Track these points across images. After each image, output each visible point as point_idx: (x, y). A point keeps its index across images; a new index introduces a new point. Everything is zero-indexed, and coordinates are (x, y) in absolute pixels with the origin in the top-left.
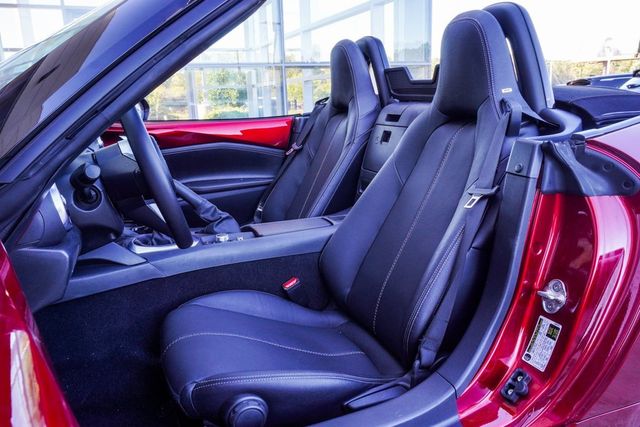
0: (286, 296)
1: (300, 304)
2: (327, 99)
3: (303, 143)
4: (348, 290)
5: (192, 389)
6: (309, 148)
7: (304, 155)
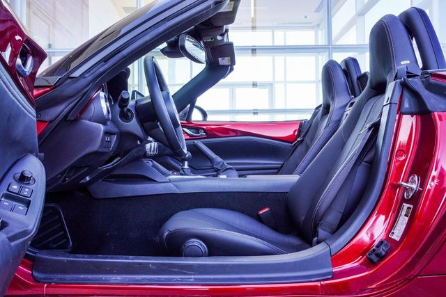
0: (259, 219)
1: (268, 226)
2: (320, 106)
3: (304, 136)
4: (303, 218)
5: (166, 234)
6: (307, 139)
7: (304, 144)
